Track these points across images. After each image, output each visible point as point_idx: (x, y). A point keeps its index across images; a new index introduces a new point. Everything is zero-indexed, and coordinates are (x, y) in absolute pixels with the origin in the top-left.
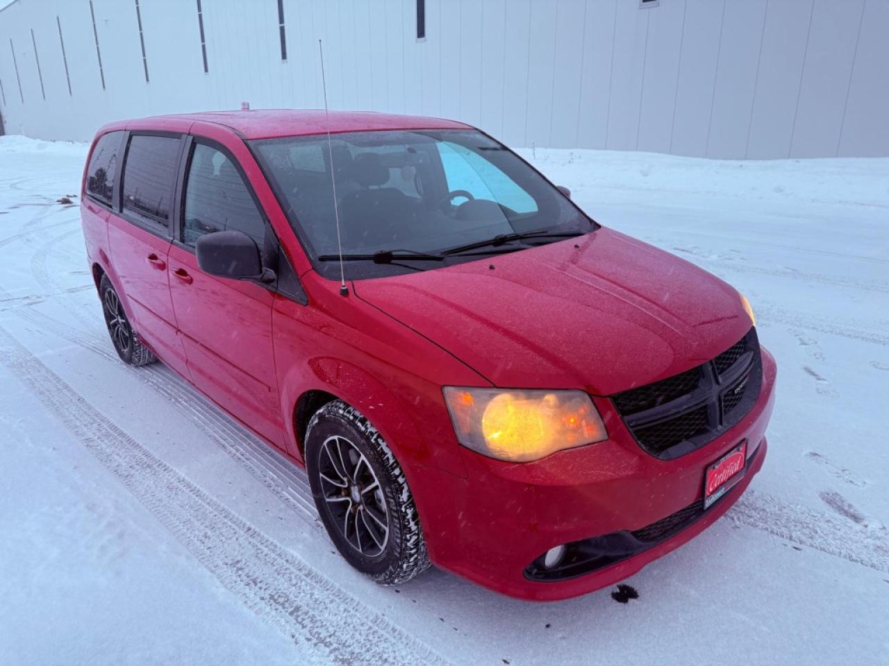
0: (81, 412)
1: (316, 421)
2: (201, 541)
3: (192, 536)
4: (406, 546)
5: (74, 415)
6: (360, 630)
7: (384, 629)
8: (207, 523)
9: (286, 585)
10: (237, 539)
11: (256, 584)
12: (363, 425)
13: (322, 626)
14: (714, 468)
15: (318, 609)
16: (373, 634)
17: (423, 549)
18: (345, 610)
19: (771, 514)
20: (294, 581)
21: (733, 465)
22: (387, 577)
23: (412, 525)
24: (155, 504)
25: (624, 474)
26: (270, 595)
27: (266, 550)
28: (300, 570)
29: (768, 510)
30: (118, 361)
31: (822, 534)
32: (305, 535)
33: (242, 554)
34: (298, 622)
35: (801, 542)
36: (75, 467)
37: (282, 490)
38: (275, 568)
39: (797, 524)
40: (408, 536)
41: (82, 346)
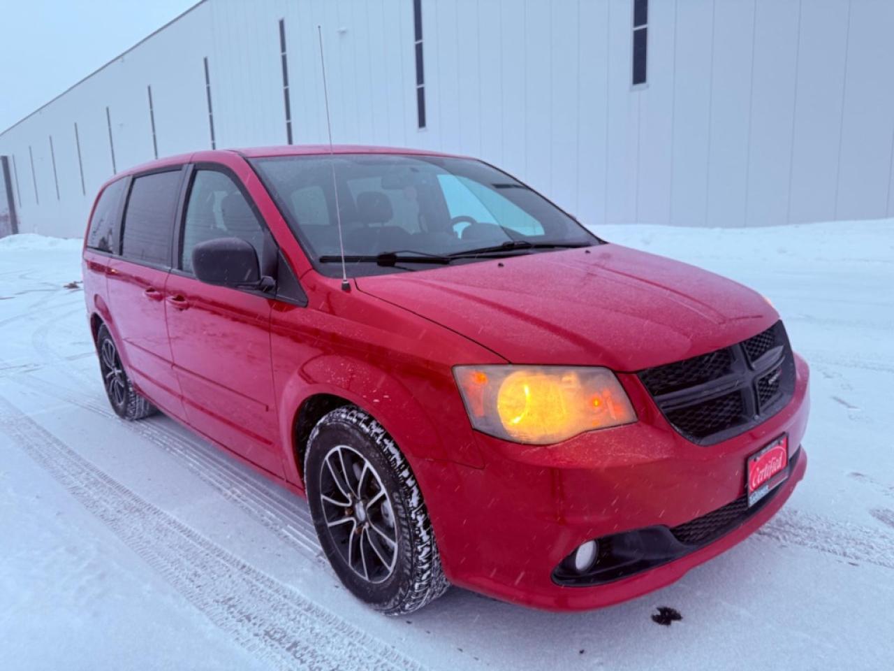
0: (70, 463)
1: (317, 433)
2: (190, 579)
3: (181, 574)
4: (417, 560)
5: (62, 466)
6: (367, 664)
7: (395, 661)
8: (198, 562)
9: (283, 620)
10: (230, 576)
11: (249, 621)
12: (367, 426)
13: (324, 661)
14: (755, 460)
15: (319, 644)
16: (382, 667)
17: (436, 564)
18: (350, 644)
19: (819, 532)
20: (292, 616)
21: (775, 461)
22: (397, 603)
23: (423, 533)
24: (141, 545)
25: (657, 457)
26: (265, 631)
27: (262, 587)
28: (299, 605)
29: (815, 528)
30: (112, 416)
31: (878, 550)
32: (304, 570)
33: (235, 592)
34: (296, 657)
35: (857, 558)
36: (59, 514)
37: (281, 528)
38: (272, 604)
39: (850, 541)
40: (419, 548)
41: (77, 405)
